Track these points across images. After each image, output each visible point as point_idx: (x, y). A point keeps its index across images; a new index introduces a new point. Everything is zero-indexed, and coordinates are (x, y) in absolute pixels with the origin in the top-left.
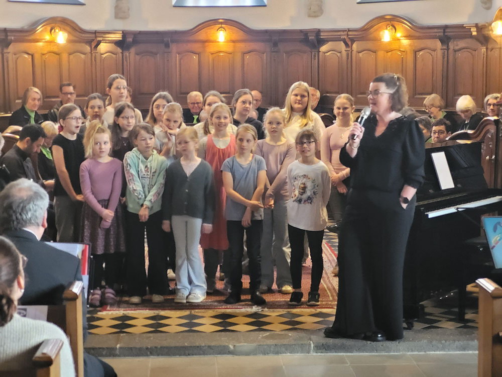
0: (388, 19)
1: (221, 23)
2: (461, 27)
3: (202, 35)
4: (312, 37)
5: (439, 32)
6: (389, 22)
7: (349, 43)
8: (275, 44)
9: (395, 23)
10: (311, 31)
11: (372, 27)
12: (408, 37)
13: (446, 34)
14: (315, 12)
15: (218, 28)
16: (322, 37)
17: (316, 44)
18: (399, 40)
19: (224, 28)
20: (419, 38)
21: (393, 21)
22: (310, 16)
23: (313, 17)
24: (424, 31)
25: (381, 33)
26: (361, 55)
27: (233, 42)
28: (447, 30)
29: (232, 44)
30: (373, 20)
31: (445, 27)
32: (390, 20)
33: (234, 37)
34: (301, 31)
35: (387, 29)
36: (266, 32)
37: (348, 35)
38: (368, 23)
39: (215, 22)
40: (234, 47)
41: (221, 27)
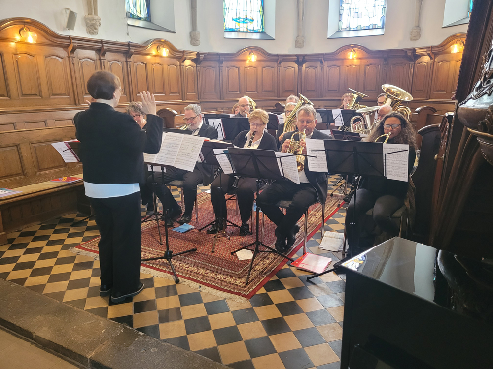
1: (352, 47)
3: (341, 56)
4: (409, 54)
7: (433, 56)
8: (386, 60)
10: (409, 49)
11: (448, 43)
14: (414, 37)
15: (349, 51)
16: (417, 53)
17: (413, 58)
19: (354, 50)
21: (462, 37)
22: (411, 40)
23: (413, 40)
25: (452, 47)
26: (440, 64)
27: (360, 58)
29: (359, 60)
30: (447, 39)
33: (360, 56)
34: (402, 50)
36: (379, 51)
37: (432, 51)
38: (444, 42)
40: (361, 62)
41: (352, 50)
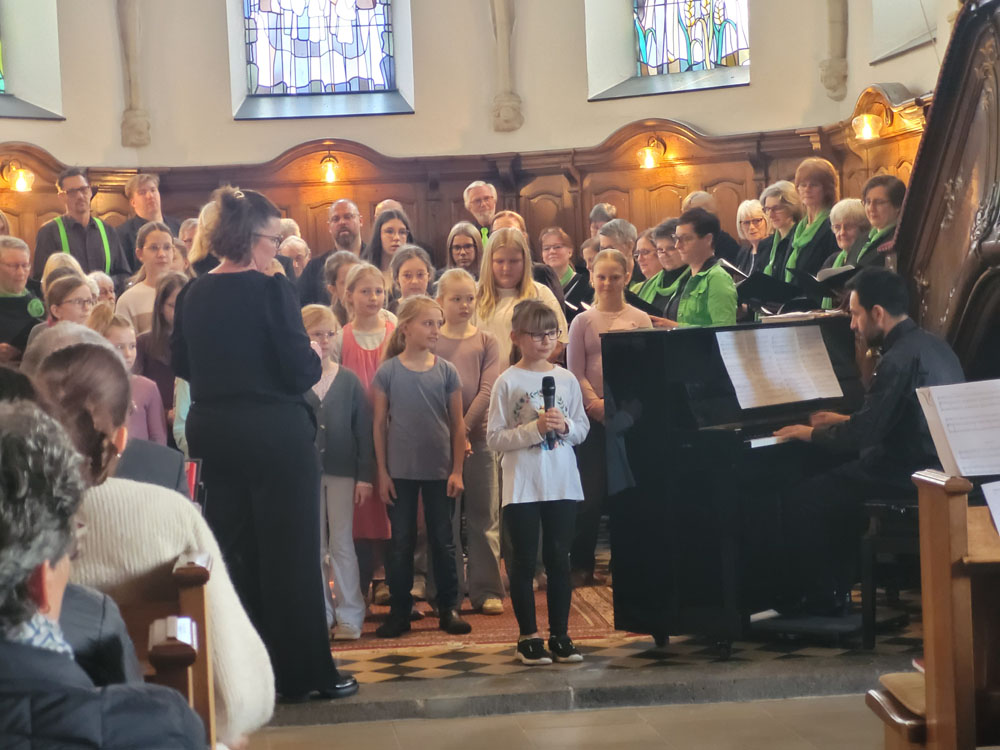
0: (650, 127)
1: (329, 148)
2: (791, 135)
3: (294, 172)
4: (504, 170)
5: (749, 147)
6: (652, 134)
7: (577, 177)
8: (434, 185)
9: (664, 135)
10: (503, 157)
11: (621, 143)
12: (688, 160)
13: (762, 150)
14: (506, 121)
15: (321, 158)
16: (523, 168)
17: (513, 182)
18: (672, 166)
19: (334, 158)
20: (711, 160)
22: (498, 129)
23: (504, 131)
24: (721, 147)
25: (639, 154)
27: (353, 182)
28: (763, 143)
29: (350, 187)
30: (621, 130)
31: (761, 138)
32: (653, 129)
33: (356, 174)
34: (484, 158)
35: (648, 145)
36: (416, 162)
37: (573, 162)
38: (612, 137)
39: (317, 145)
41: (330, 156)
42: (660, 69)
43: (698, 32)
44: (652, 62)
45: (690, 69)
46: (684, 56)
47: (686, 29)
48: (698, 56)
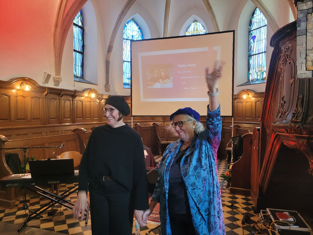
12: (254, 97)
18: (250, 98)
21: (247, 91)
30: (241, 91)
32: (246, 91)
35: (245, 94)
38: (238, 93)
42: (252, 80)
43: (259, 74)
44: (251, 79)
45: (257, 80)
46: (256, 78)
47: (257, 73)
48: (259, 78)
